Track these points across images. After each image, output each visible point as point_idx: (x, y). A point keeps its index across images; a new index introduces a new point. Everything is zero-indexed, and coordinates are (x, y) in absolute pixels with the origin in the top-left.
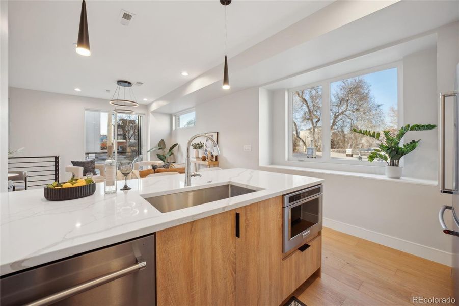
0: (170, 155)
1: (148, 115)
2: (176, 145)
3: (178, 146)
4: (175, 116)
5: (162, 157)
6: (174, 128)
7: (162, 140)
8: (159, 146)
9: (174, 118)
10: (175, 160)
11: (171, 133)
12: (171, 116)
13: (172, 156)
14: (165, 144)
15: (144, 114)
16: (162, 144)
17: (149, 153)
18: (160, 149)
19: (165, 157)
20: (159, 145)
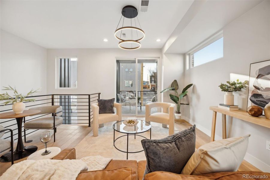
0: (183, 97)
1: (162, 57)
2: (191, 85)
3: (192, 86)
4: (189, 55)
5: (175, 98)
6: (187, 67)
7: (175, 81)
8: (171, 87)
9: (187, 57)
10: (189, 102)
11: (184, 73)
12: (184, 55)
13: (185, 97)
14: (177, 85)
15: (159, 58)
16: (175, 85)
17: (162, 93)
18: (173, 89)
19: (178, 99)
20: (172, 85)
